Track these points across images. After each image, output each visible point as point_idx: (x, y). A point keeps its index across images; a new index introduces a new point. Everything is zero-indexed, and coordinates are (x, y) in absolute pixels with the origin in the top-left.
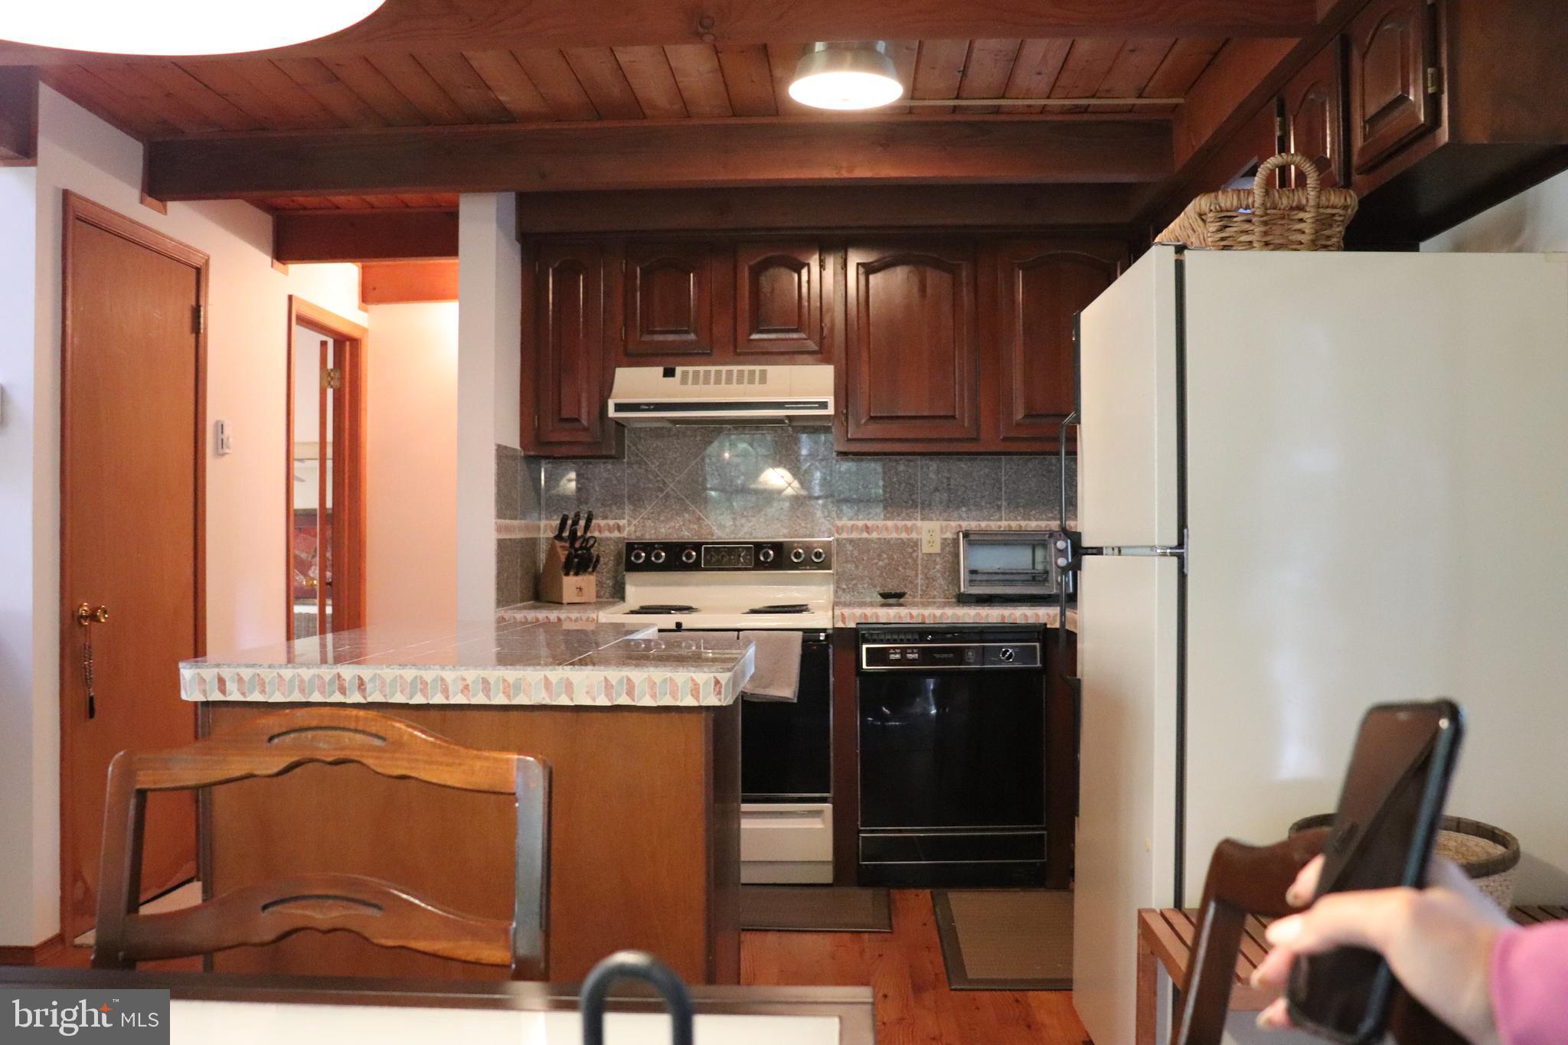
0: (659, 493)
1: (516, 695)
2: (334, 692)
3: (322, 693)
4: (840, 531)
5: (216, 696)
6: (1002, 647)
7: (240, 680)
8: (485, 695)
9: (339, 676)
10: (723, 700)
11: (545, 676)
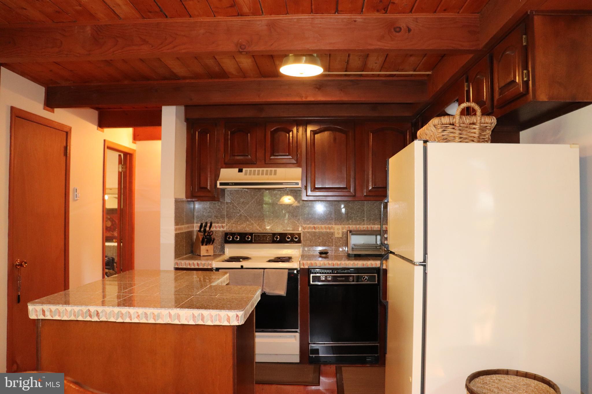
0: (238, 214)
1: (158, 320)
2: (87, 316)
3: (83, 317)
4: (304, 228)
5: (41, 317)
6: (363, 276)
7: (51, 311)
8: (146, 319)
9: (89, 310)
10: (240, 323)
11: (169, 312)
